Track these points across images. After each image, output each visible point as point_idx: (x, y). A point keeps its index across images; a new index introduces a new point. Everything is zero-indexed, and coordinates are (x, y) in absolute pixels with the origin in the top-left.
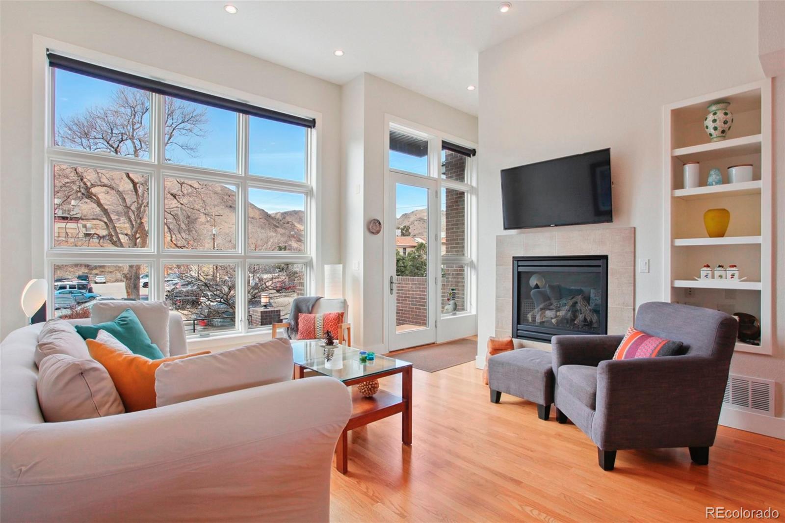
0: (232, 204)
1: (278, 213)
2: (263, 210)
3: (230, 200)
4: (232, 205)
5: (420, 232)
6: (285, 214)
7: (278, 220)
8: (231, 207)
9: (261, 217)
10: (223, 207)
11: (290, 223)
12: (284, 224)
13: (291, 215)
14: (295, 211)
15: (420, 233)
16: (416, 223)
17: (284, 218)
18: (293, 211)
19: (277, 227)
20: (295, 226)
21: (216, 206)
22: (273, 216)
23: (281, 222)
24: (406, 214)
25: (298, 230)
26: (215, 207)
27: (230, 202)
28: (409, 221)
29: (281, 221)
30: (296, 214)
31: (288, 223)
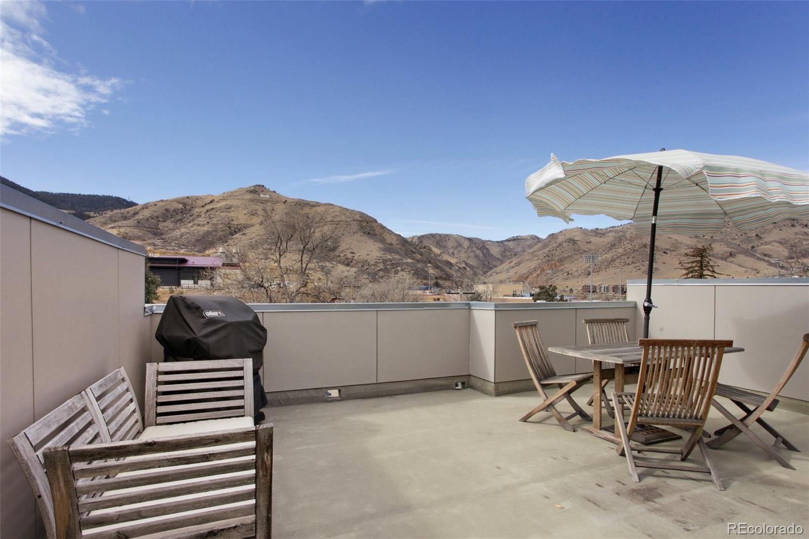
0: (370, 230)
1: (415, 237)
2: (400, 236)
3: (368, 227)
4: (370, 232)
5: (570, 254)
6: (421, 238)
7: (414, 245)
8: (369, 233)
9: (398, 243)
10: (362, 234)
11: (427, 248)
12: (421, 248)
13: (428, 238)
14: (432, 234)
15: (569, 256)
16: (565, 245)
17: (421, 242)
18: (430, 234)
19: (414, 253)
20: (432, 251)
21: (355, 233)
22: (409, 240)
23: (418, 248)
24: (553, 234)
25: (435, 255)
26: (354, 235)
27: (368, 228)
28: (556, 243)
29: (417, 245)
30: (433, 237)
31: (425, 247)
